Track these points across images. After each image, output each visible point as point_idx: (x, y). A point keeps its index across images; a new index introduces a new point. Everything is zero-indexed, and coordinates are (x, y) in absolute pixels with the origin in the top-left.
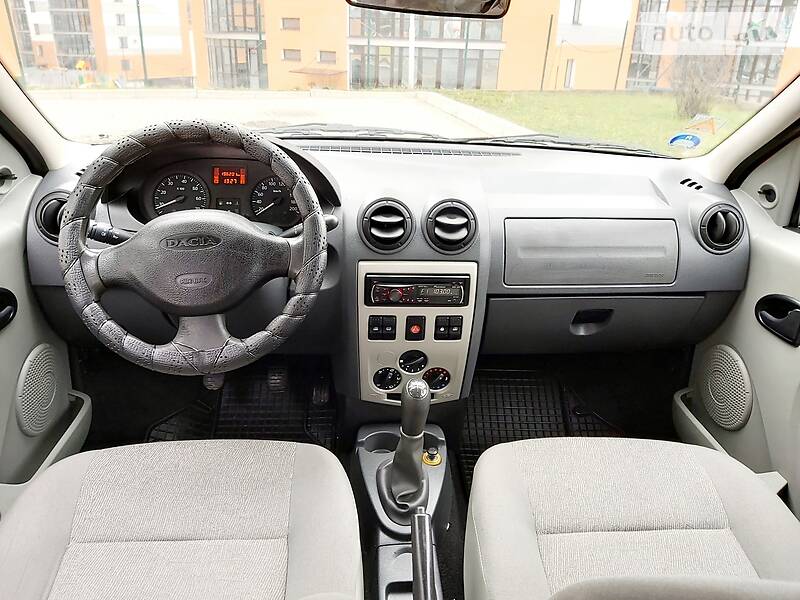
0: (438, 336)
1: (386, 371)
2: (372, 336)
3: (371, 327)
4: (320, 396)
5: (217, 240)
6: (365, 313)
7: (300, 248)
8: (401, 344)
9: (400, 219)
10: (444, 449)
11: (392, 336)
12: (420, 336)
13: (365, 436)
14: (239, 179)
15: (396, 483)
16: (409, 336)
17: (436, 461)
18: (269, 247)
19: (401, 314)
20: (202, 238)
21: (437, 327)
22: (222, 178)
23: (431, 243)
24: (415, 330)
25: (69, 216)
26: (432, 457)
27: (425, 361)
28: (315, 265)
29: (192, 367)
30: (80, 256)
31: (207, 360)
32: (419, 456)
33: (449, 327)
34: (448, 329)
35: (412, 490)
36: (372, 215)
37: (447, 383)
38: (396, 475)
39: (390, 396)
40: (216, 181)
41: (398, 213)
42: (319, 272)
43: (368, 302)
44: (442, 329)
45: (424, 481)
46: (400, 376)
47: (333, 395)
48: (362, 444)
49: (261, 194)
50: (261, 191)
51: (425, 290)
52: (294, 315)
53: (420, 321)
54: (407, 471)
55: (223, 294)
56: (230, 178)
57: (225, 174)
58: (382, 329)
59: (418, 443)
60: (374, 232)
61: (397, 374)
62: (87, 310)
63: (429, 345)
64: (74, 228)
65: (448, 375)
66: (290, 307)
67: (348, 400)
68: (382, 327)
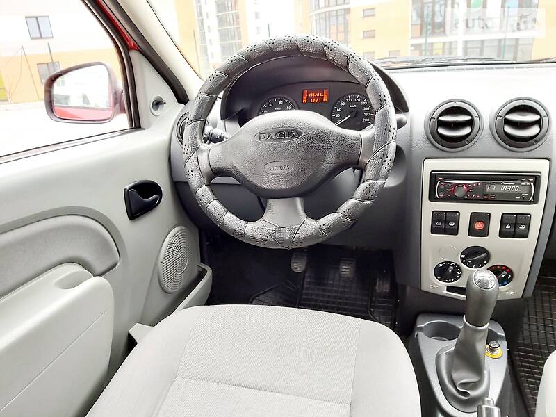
0: (502, 234)
1: (447, 265)
2: (434, 230)
3: (434, 221)
4: (383, 287)
5: (299, 134)
6: (429, 208)
7: (371, 140)
8: (463, 240)
9: (469, 118)
10: (504, 344)
11: (454, 231)
12: (484, 233)
13: (424, 323)
14: (322, 98)
15: (456, 370)
16: (472, 232)
17: (497, 354)
18: (343, 138)
19: (466, 210)
20: (287, 133)
21: (503, 223)
22: (309, 99)
23: (499, 140)
24: (479, 226)
25: (191, 118)
26: (493, 350)
27: (488, 258)
28: (384, 154)
29: (274, 242)
30: (197, 149)
31: (287, 236)
32: (481, 347)
33: (515, 225)
34: (514, 227)
35: (474, 379)
36: (440, 115)
37: (509, 281)
38: (457, 362)
39: (449, 289)
40: (305, 100)
41: (466, 112)
42: (388, 160)
43: (432, 197)
44: (508, 227)
45: (486, 372)
46: (461, 270)
47: (394, 285)
48: (421, 329)
49: (340, 110)
50: (340, 107)
51: (491, 187)
52: (363, 199)
53: (485, 218)
54: (468, 359)
55: (302, 179)
56: (316, 97)
57: (311, 95)
58: (445, 224)
59: (482, 334)
60: (442, 131)
61: (457, 269)
62: (200, 192)
63: (493, 242)
64: (194, 128)
65: (510, 272)
66: (359, 192)
67: (408, 289)
68: (446, 222)
